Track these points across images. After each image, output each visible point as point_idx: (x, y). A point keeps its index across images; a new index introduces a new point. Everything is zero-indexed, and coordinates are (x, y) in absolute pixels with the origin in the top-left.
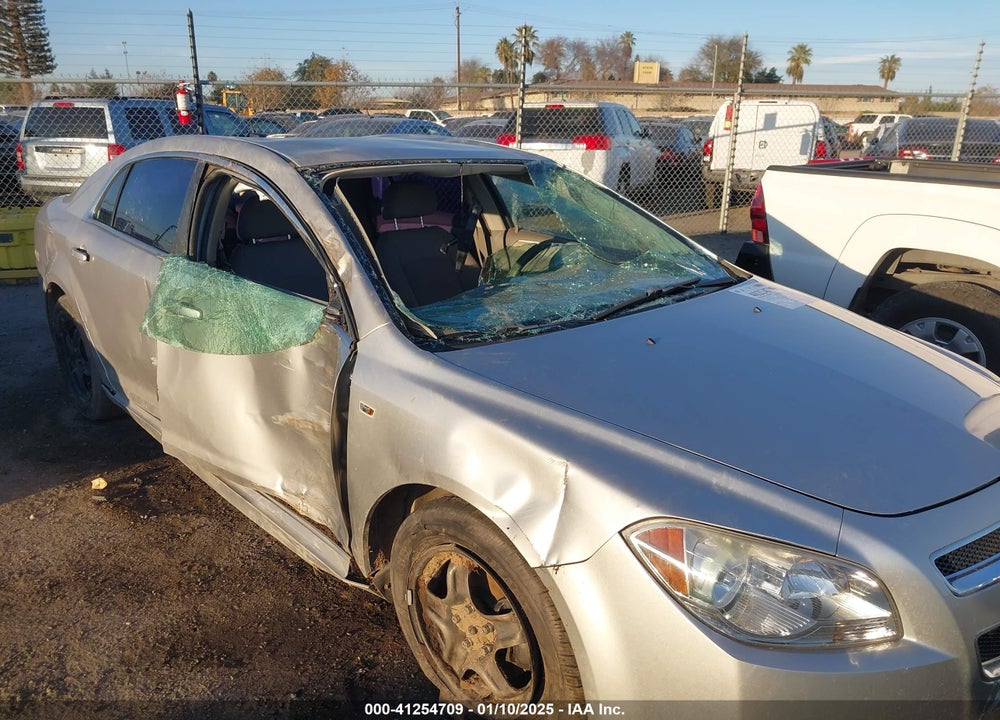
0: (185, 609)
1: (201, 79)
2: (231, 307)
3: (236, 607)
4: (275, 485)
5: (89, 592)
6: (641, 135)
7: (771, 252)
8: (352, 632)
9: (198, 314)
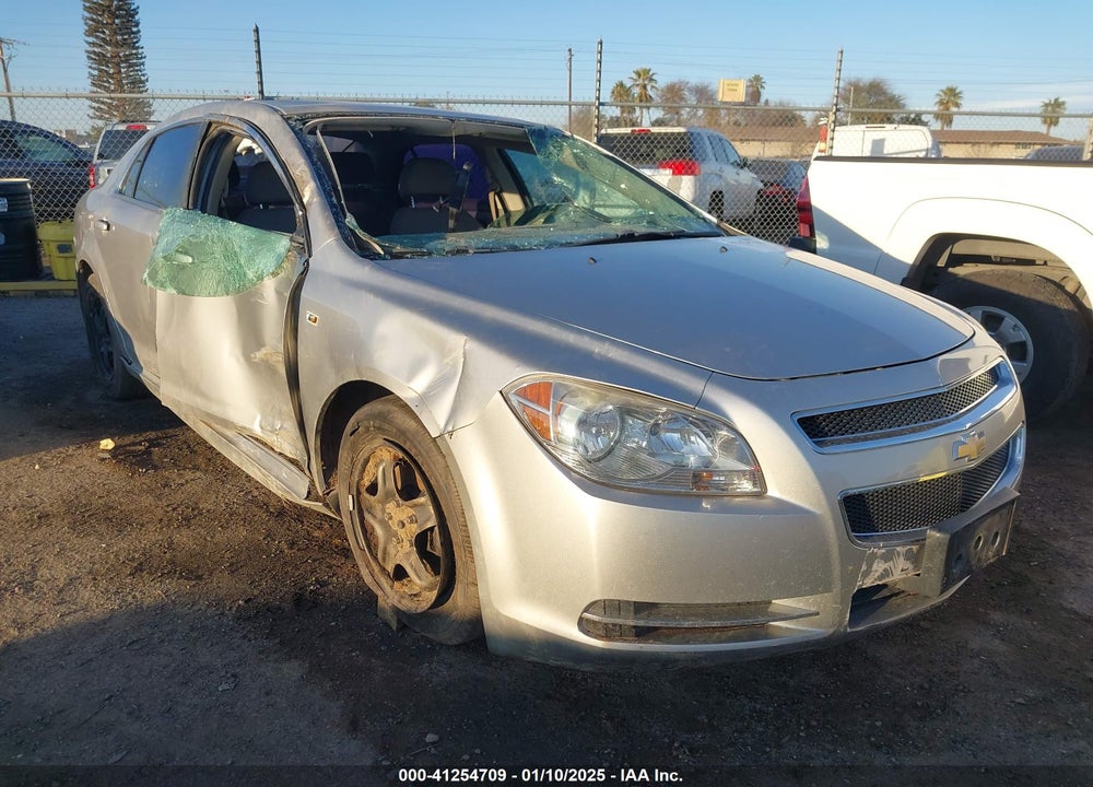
0: (160, 537)
1: (266, 95)
2: (218, 249)
3: (209, 539)
4: (252, 423)
5: (75, 523)
6: (738, 165)
7: (818, 246)
8: (314, 561)
9: (190, 260)
